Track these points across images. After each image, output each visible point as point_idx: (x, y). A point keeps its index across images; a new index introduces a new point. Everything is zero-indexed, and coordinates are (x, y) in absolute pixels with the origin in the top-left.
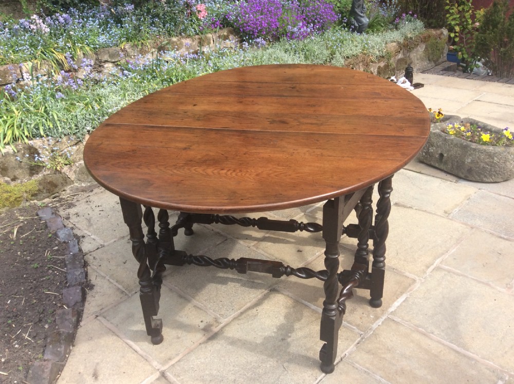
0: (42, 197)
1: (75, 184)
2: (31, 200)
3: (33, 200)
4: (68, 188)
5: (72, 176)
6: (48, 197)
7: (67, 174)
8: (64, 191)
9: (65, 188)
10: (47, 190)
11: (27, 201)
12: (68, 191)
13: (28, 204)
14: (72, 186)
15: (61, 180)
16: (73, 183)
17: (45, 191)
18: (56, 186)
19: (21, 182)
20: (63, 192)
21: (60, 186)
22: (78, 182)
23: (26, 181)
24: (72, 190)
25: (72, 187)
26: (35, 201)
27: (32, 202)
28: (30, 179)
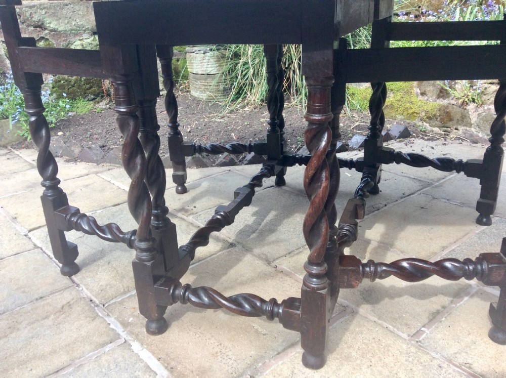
0: (434, 124)
1: (473, 129)
2: (424, 121)
3: (426, 122)
4: (462, 129)
5: (474, 118)
6: (439, 127)
7: (470, 113)
8: (456, 129)
9: (459, 128)
10: (441, 119)
11: (421, 120)
12: (460, 132)
13: (420, 123)
14: (468, 129)
15: (458, 116)
16: (470, 127)
17: (439, 119)
18: (451, 120)
19: (427, 100)
20: (455, 131)
21: (455, 122)
22: (477, 128)
23: (431, 101)
24: (465, 133)
25: (466, 130)
26: (428, 125)
27: (424, 123)
28: (435, 101)
